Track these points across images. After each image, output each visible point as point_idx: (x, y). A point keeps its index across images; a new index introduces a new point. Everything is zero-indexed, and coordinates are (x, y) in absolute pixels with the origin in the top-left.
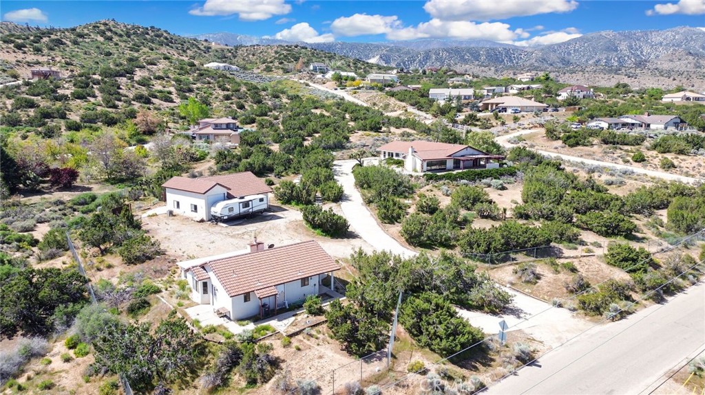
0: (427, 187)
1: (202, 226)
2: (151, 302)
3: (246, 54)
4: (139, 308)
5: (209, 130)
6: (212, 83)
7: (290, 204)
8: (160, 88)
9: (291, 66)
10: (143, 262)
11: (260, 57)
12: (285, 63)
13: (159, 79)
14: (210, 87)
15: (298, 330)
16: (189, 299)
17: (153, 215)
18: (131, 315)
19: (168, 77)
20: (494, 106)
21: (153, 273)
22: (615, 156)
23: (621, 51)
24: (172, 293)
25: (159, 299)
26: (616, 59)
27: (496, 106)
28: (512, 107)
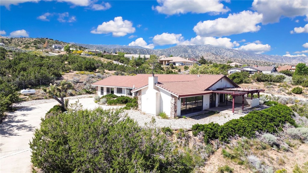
9: (41, 46)
12: (38, 44)
23: (189, 52)
26: (188, 55)
27: (168, 62)
28: (178, 62)
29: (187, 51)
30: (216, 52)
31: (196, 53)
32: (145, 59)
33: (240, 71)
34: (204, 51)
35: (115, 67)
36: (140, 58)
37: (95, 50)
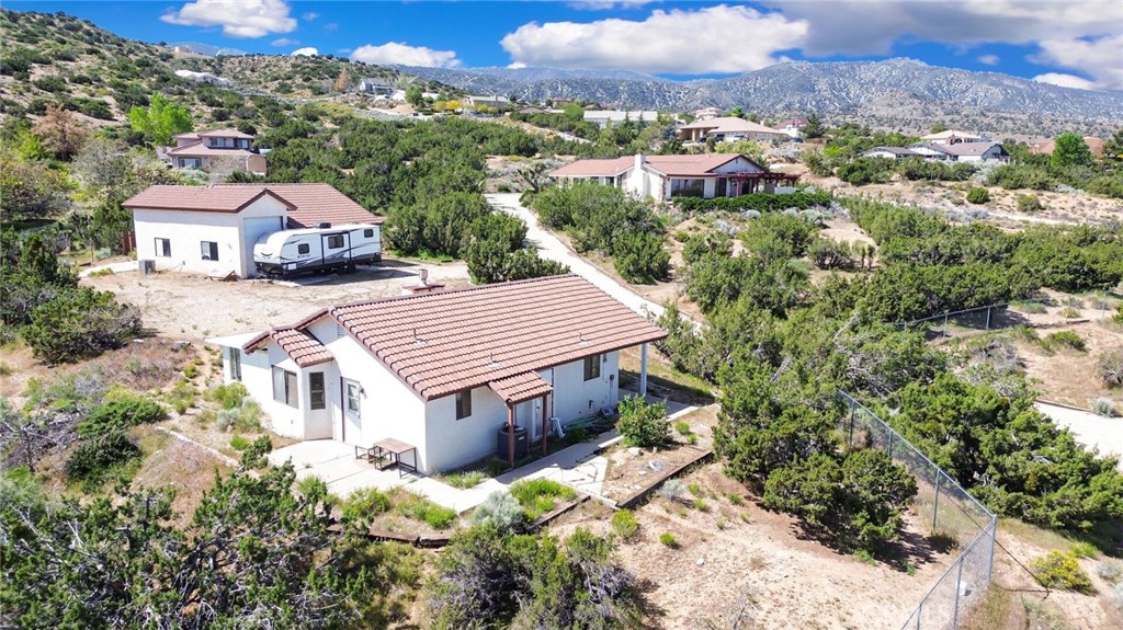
0: (687, 223)
1: (233, 288)
2: (140, 444)
3: (238, 69)
4: (105, 463)
5: (201, 150)
6: (188, 94)
7: (417, 255)
8: (84, 96)
9: (326, 83)
10: (96, 355)
11: (265, 73)
12: (315, 80)
13: (80, 83)
14: (184, 100)
15: (639, 489)
16: (260, 430)
17: (103, 274)
18: (81, 484)
19: (99, 80)
20: (701, 133)
21: (131, 379)
22: (936, 195)
23: (820, 91)
24: (203, 421)
25: (168, 436)
26: (814, 103)
27: (705, 133)
28: (733, 133)
29: (813, 86)
30: (930, 89)
31: (847, 94)
32: (643, 124)
33: (894, 156)
34: (881, 84)
35: (572, 148)
36: (628, 124)
37: (493, 99)
